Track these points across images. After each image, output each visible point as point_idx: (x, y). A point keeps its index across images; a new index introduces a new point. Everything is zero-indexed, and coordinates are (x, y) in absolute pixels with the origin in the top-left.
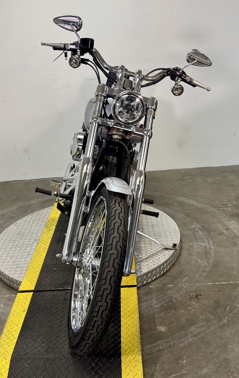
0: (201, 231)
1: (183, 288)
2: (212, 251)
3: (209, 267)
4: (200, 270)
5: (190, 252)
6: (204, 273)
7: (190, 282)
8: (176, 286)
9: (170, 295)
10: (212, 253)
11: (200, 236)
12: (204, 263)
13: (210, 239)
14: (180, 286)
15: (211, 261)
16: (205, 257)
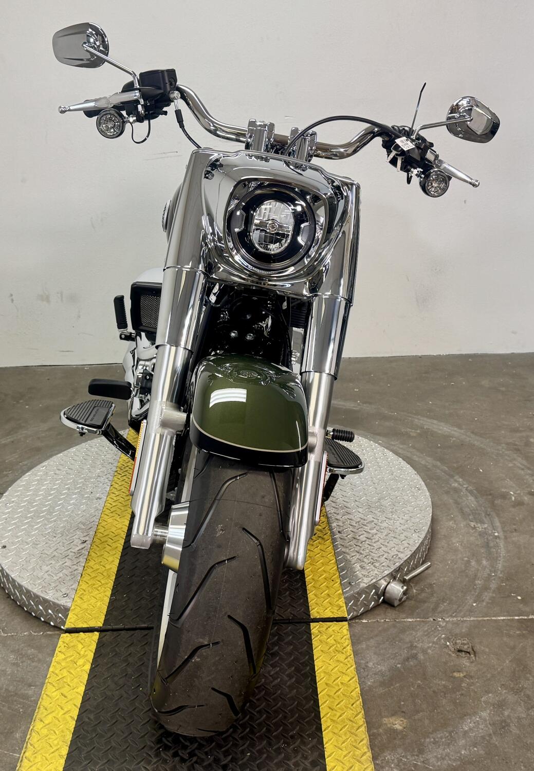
0: (472, 497)
1: (439, 626)
2: (502, 543)
4: (475, 585)
5: (450, 543)
8: (423, 621)
10: (502, 546)
11: (472, 507)
12: (484, 569)
13: (493, 515)
14: (432, 622)
15: (500, 566)
16: (486, 556)
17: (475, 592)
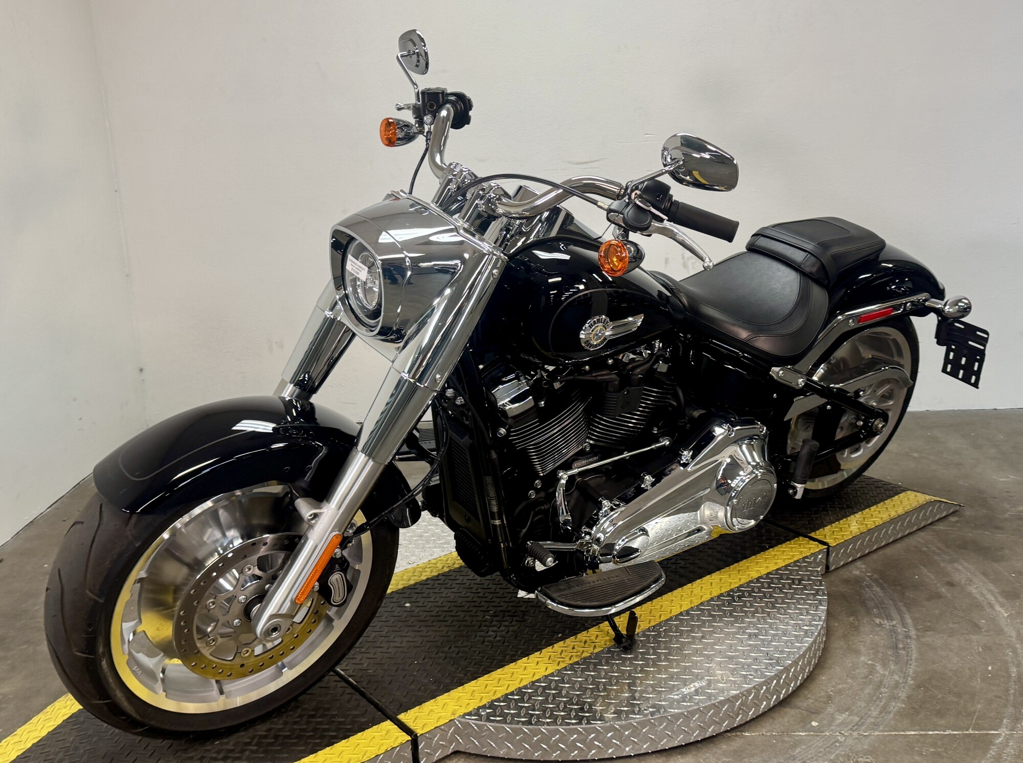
0: (878, 586)
1: (837, 741)
2: (913, 645)
3: (907, 688)
4: (881, 694)
5: (851, 643)
6: (894, 704)
7: (856, 727)
8: (817, 735)
9: (802, 759)
10: (914, 648)
11: (878, 600)
12: (892, 675)
13: (904, 609)
14: (829, 737)
15: (911, 671)
16: (893, 659)
17: (881, 702)
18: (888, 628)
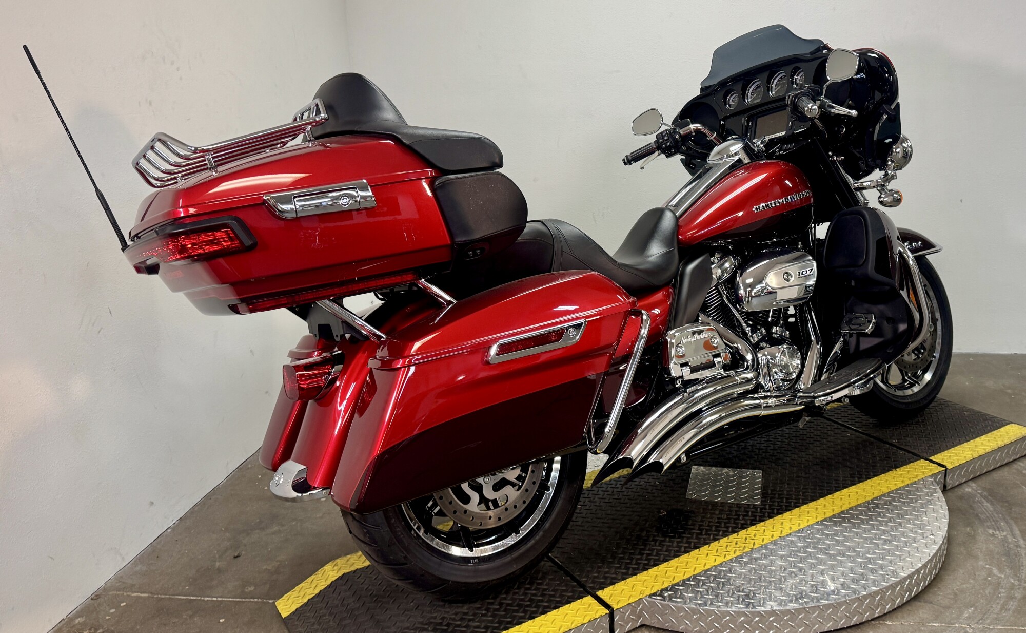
0: (988, 502)
4: (999, 594)
5: (969, 549)
6: (1012, 603)
7: (981, 621)
11: (989, 514)
12: (1008, 578)
13: (1013, 522)
15: (1024, 576)
16: (1007, 564)
17: (1001, 601)
18: (1000, 537)
